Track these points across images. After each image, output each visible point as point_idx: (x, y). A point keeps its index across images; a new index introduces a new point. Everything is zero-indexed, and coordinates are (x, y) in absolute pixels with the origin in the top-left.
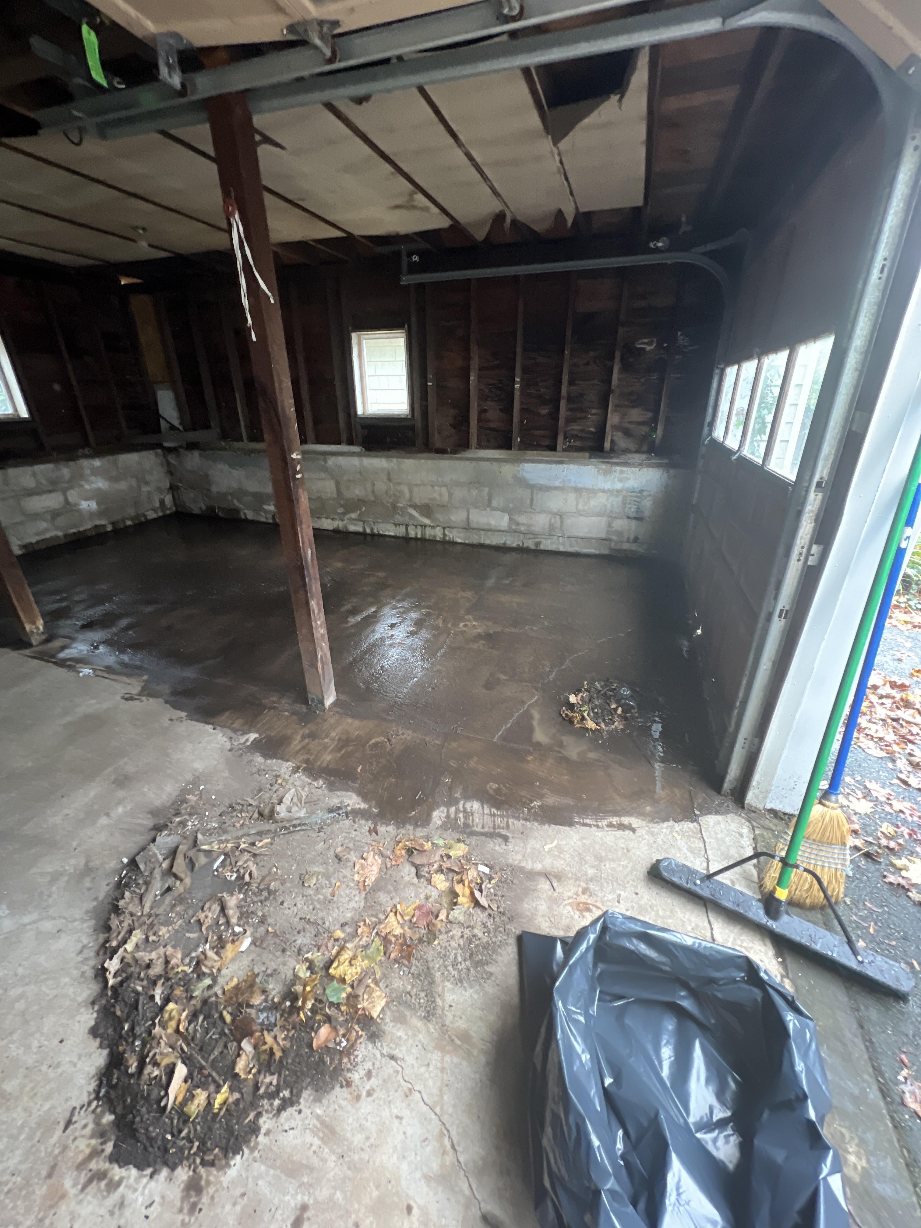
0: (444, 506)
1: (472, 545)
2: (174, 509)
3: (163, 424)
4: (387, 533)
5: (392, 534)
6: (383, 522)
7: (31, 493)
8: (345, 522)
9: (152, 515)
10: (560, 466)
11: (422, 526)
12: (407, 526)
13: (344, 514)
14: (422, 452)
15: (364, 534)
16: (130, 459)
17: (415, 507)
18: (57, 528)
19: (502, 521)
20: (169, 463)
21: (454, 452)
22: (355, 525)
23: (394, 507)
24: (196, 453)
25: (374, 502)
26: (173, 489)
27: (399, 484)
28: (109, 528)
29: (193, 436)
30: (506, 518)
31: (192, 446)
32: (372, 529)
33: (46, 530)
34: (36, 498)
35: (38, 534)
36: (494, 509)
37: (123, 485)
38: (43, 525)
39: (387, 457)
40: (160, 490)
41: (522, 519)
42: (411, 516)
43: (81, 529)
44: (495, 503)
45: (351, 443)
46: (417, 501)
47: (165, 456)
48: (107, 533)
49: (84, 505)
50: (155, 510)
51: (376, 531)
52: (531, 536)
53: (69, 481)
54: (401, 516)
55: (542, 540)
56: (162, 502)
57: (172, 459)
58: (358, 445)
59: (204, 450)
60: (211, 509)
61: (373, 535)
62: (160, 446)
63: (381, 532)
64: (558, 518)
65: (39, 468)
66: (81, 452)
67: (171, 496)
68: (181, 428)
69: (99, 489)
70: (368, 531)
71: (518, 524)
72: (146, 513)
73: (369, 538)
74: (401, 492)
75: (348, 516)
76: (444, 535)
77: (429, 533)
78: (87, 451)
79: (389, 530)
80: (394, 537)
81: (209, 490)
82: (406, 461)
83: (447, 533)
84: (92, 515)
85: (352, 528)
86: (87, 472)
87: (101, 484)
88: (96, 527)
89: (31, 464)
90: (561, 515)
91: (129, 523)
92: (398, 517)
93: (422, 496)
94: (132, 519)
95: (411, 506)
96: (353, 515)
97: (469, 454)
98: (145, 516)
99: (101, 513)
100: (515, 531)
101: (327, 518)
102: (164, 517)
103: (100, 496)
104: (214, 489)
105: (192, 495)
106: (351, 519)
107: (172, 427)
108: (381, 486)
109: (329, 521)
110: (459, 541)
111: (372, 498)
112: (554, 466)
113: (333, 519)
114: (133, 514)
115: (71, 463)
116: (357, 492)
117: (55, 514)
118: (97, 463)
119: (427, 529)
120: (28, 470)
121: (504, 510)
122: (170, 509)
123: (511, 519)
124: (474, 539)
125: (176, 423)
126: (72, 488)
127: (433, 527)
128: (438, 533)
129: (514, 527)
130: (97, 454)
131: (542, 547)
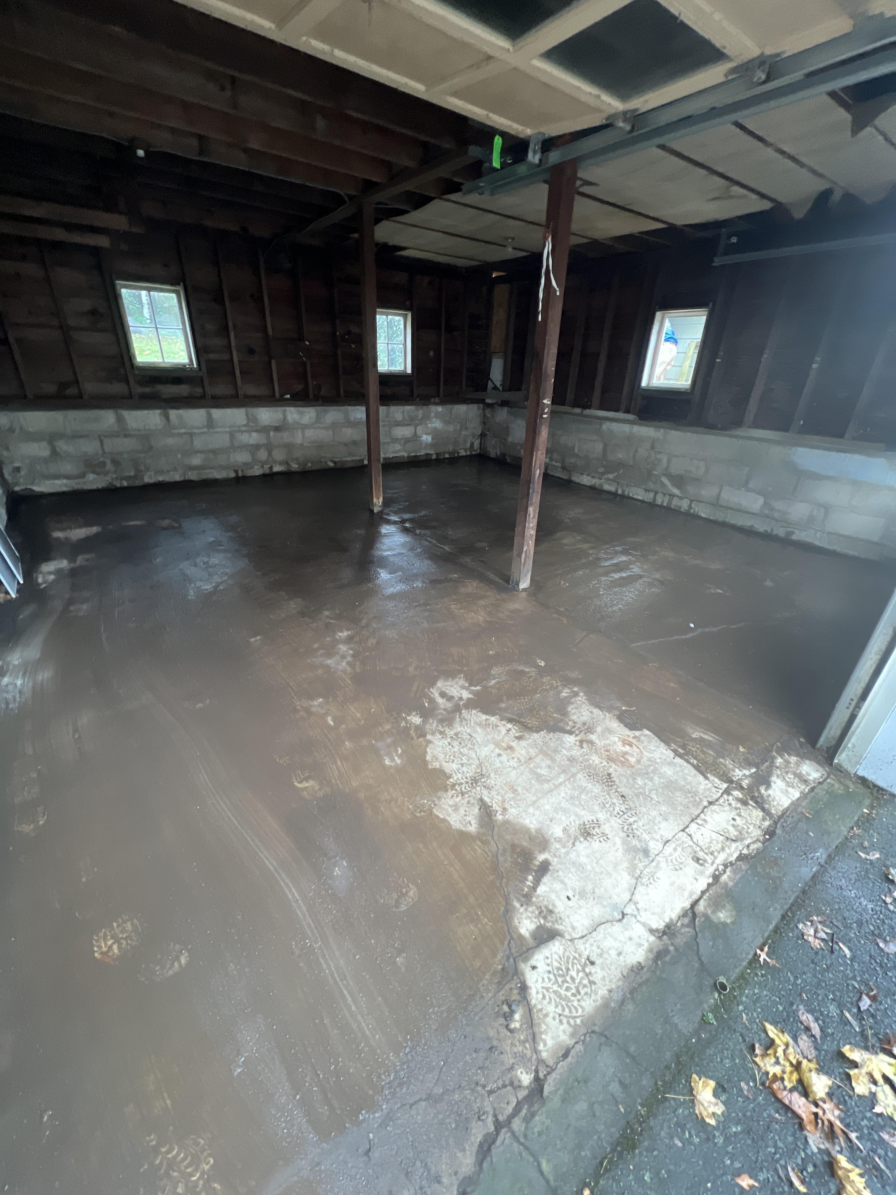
0: (697, 480)
1: (715, 522)
2: (479, 451)
3: (490, 385)
4: (636, 497)
5: (639, 498)
6: (635, 486)
7: (399, 424)
8: (602, 481)
9: (463, 453)
10: (842, 454)
11: (670, 495)
12: (656, 493)
13: (603, 474)
14: (691, 425)
15: (615, 494)
16: (461, 409)
17: (670, 477)
18: (405, 451)
19: (755, 503)
20: (485, 416)
21: (725, 428)
22: (610, 485)
23: (650, 474)
24: (505, 409)
25: (631, 466)
26: (483, 435)
27: (660, 452)
28: (434, 457)
29: (507, 396)
30: (761, 501)
31: (504, 403)
32: (623, 491)
33: (399, 451)
34: (399, 428)
35: (394, 452)
36: (749, 490)
37: (451, 428)
38: (398, 447)
39: (656, 427)
40: (474, 435)
41: (779, 505)
42: (663, 485)
43: (418, 454)
44: (751, 485)
45: (627, 411)
46: (673, 471)
47: (484, 409)
48: (431, 460)
49: (424, 437)
50: (466, 450)
51: (626, 493)
52: (784, 524)
53: (421, 419)
54: (654, 483)
55: (795, 531)
56: (472, 444)
57: (488, 412)
58: (634, 414)
59: (511, 407)
60: (504, 455)
61: (623, 496)
62: (482, 401)
63: (631, 495)
64: (822, 510)
65: (408, 408)
66: (432, 400)
67: (479, 440)
68: (501, 389)
69: (436, 428)
70: (620, 492)
71: (772, 509)
72: (460, 451)
73: (618, 498)
74: (659, 460)
75: (606, 476)
76: (690, 507)
77: (675, 502)
78: (437, 400)
79: (639, 494)
80: (642, 501)
81: (506, 440)
82: (673, 432)
83: (693, 505)
84: (427, 445)
85: (607, 487)
86: (433, 415)
87: (437, 424)
88: (427, 454)
89: (403, 405)
90: (827, 508)
91: (447, 456)
92: (651, 483)
93: (677, 467)
94: (450, 453)
95: (665, 475)
96: (611, 476)
97: (739, 432)
98: (458, 453)
99: (432, 445)
100: (767, 516)
101: (588, 475)
102: (471, 456)
103: (435, 434)
104: (510, 439)
105: (493, 442)
106: (608, 479)
107: (495, 388)
108: (643, 452)
109: (589, 478)
110: (703, 515)
111: (631, 463)
112: (834, 454)
113: (592, 477)
114: (451, 449)
115: (425, 407)
116: (620, 456)
117: (407, 441)
118: (440, 409)
119: (675, 499)
120: (401, 408)
121: (759, 493)
122: (476, 451)
123: (765, 503)
124: (720, 516)
125: (498, 384)
126: (421, 424)
127: (681, 498)
128: (684, 505)
129: (766, 512)
130: (442, 403)
131: (794, 537)
